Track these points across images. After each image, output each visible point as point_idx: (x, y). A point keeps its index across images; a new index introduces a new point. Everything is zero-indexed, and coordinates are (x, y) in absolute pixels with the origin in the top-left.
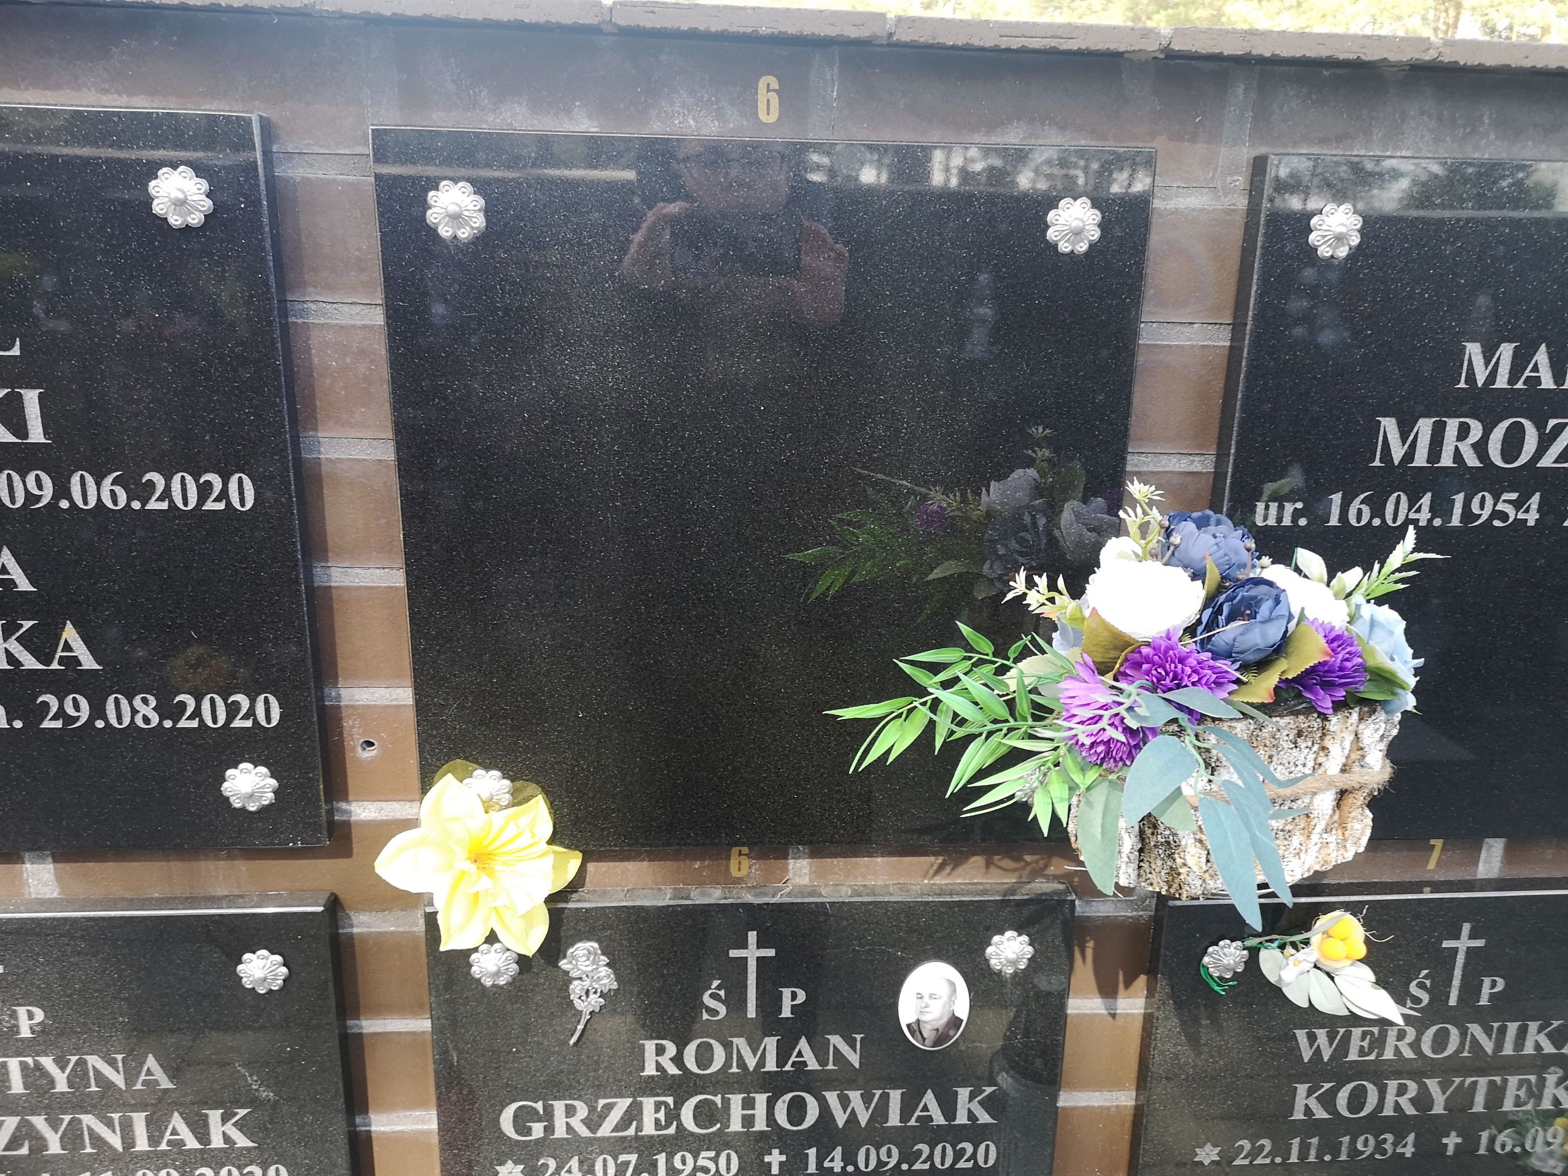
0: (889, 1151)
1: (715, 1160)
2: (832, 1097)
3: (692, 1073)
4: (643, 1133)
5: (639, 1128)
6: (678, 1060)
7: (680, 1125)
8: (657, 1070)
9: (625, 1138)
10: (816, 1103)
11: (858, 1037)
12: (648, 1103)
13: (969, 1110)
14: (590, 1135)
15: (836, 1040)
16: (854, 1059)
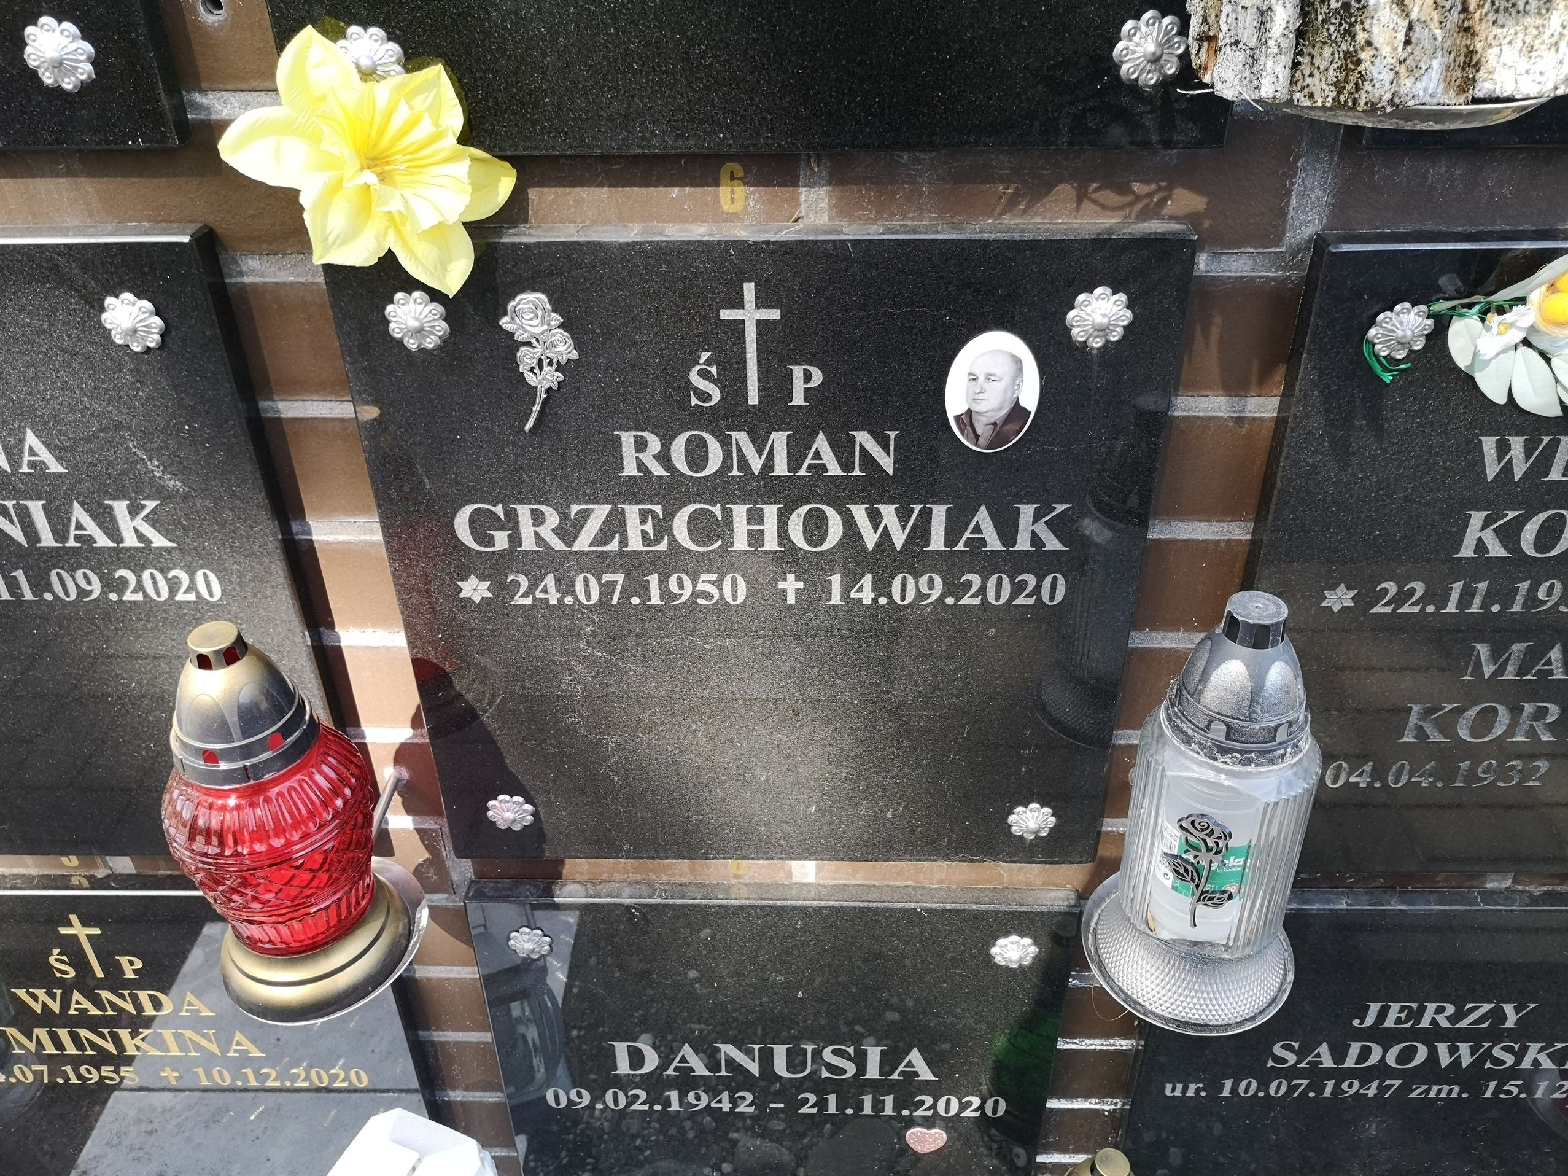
0: (931, 581)
1: (718, 584)
2: (859, 512)
3: (682, 474)
4: (628, 549)
5: (624, 542)
6: (664, 457)
7: (673, 540)
8: (639, 470)
9: (608, 552)
10: (839, 519)
11: (892, 434)
12: (632, 512)
13: (1033, 532)
14: (565, 548)
15: (863, 438)
16: (887, 463)
